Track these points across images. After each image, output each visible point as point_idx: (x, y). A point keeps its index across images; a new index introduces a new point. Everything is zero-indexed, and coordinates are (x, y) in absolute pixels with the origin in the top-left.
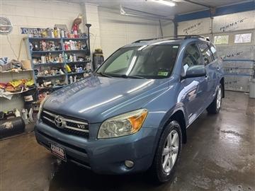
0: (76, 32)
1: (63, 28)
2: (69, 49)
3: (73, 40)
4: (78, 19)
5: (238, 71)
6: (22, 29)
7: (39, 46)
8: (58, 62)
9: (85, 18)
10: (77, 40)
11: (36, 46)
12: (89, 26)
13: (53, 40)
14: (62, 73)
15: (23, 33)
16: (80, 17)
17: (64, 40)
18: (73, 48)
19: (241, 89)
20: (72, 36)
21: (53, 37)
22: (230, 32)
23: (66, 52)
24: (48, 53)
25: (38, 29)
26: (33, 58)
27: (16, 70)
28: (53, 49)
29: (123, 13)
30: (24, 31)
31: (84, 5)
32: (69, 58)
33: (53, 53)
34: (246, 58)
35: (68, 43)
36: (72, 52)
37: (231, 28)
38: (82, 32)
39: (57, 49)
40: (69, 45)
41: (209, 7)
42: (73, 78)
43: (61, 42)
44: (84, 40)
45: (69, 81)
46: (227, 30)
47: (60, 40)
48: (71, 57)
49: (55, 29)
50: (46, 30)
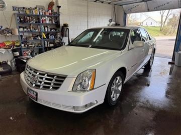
0: (50, 11)
1: (41, 8)
3: (48, 16)
4: (52, 2)
6: (13, 7)
7: (24, 19)
8: (37, 31)
10: (51, 17)
11: (22, 19)
12: (59, 7)
13: (34, 16)
14: (40, 39)
15: (14, 10)
17: (42, 17)
18: (48, 22)
20: (47, 14)
21: (35, 14)
23: (43, 24)
24: (30, 24)
25: (24, 8)
27: (8, 35)
28: (34, 22)
30: (14, 8)
32: (45, 29)
35: (45, 18)
36: (47, 25)
38: (55, 11)
39: (36, 22)
40: (45, 20)
42: (47, 42)
43: (40, 17)
44: (56, 17)
45: (44, 44)
47: (38, 16)
48: (46, 28)
49: (36, 8)
50: (29, 9)
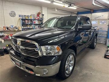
0: (38, 17)
1: (34, 15)
2: (35, 23)
3: (37, 20)
5: (101, 35)
6: (19, 15)
7: (25, 21)
8: (31, 28)
9: (42, 12)
10: (39, 20)
11: (24, 22)
12: (43, 15)
13: (30, 20)
16: (40, 12)
17: (34, 20)
18: (37, 23)
19: (102, 42)
20: (37, 19)
21: (30, 19)
22: (98, 20)
23: (34, 24)
24: (27, 24)
25: (25, 16)
26: (22, 26)
27: (16, 30)
28: (30, 23)
29: (56, 10)
30: (20, 16)
31: (42, 7)
33: (29, 24)
34: (104, 30)
35: (35, 21)
36: (36, 25)
37: (98, 18)
38: (41, 17)
39: (31, 23)
41: (90, 10)
43: (33, 20)
44: (41, 20)
46: (97, 19)
47: (32, 20)
48: (36, 26)
49: (31, 16)
50: (28, 16)
